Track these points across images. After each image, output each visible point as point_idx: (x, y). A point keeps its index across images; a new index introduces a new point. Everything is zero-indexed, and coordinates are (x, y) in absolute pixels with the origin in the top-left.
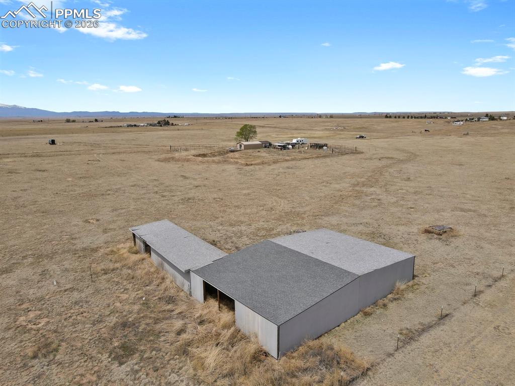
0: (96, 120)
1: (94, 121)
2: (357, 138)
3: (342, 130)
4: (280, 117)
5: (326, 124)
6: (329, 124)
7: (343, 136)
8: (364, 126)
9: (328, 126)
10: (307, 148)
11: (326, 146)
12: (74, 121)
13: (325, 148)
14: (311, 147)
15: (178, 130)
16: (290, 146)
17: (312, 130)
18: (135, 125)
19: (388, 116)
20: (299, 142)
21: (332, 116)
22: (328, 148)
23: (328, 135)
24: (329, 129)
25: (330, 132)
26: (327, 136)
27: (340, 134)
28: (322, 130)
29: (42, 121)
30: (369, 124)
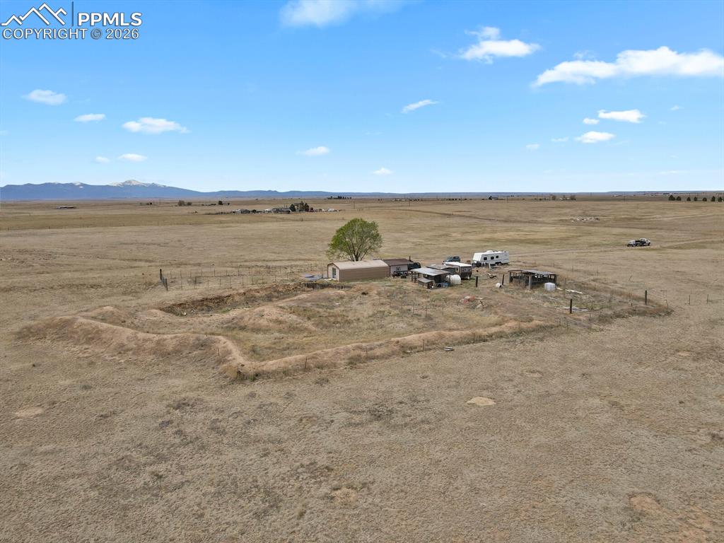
0: (220, 203)
1: (217, 204)
2: (629, 245)
3: (592, 224)
4: (490, 198)
5: (564, 211)
6: (568, 210)
7: (595, 239)
8: (634, 215)
9: (566, 214)
10: (498, 285)
11: (554, 281)
12: (189, 204)
13: (549, 285)
14: (511, 280)
15: (302, 220)
16: (456, 278)
17: (536, 222)
18: (254, 211)
19: (673, 198)
20: (489, 259)
21: (573, 198)
22: (558, 285)
23: (563, 235)
24: (566, 220)
25: (570, 227)
26: (562, 239)
27: (590, 234)
28: (554, 223)
29: (151, 203)
30: (643, 211)
